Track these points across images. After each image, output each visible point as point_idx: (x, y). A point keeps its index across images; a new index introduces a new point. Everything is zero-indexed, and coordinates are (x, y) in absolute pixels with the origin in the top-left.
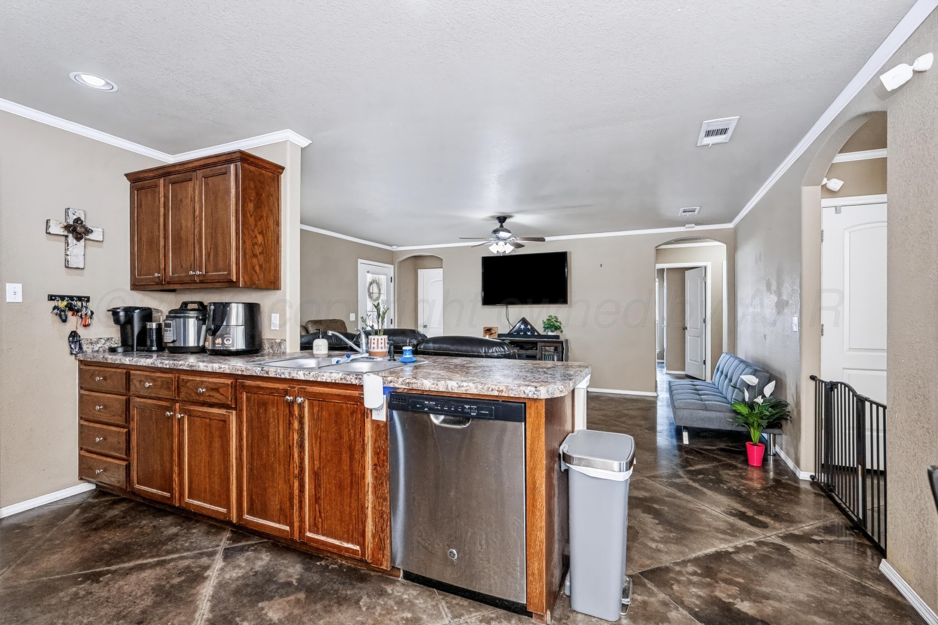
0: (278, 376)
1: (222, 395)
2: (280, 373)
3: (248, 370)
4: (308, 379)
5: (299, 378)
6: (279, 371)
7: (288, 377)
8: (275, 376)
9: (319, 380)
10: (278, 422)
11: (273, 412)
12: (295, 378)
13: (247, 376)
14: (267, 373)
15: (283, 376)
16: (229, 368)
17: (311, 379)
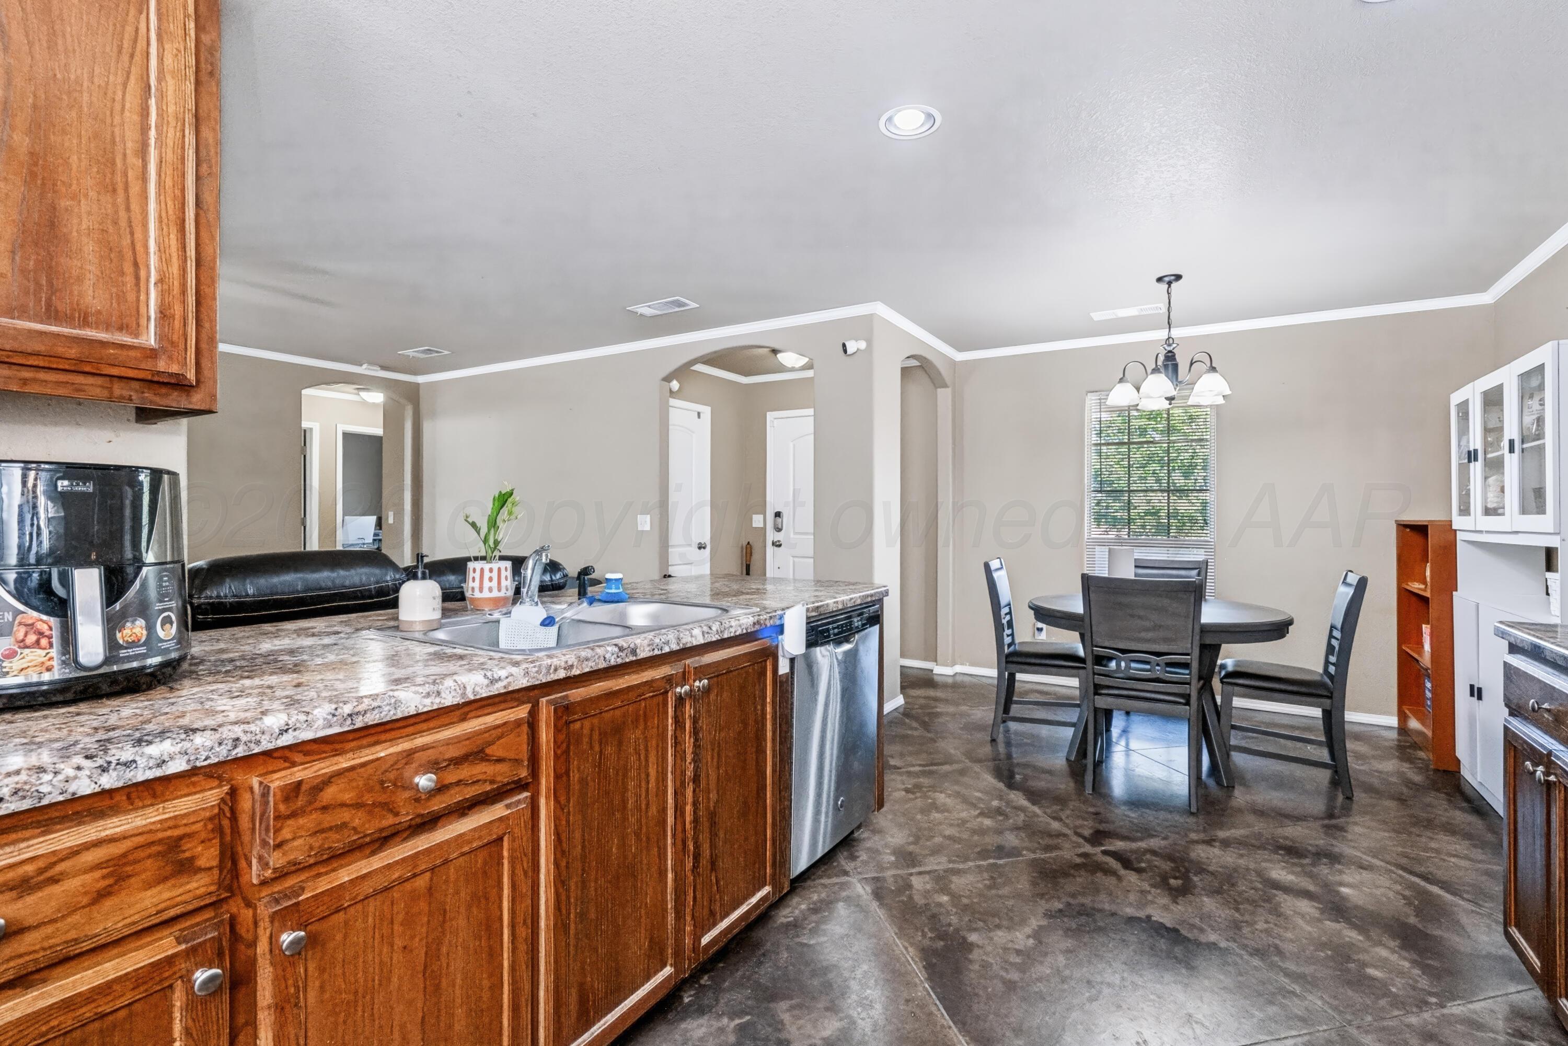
0: (657, 652)
1: (500, 760)
2: (661, 644)
3: (587, 659)
4: (709, 640)
5: (695, 643)
6: (657, 641)
7: (675, 647)
8: (651, 654)
9: (726, 636)
10: (647, 760)
11: (637, 739)
12: (689, 645)
13: (584, 674)
14: (634, 652)
15: (667, 649)
16: (527, 673)
17: (714, 639)
